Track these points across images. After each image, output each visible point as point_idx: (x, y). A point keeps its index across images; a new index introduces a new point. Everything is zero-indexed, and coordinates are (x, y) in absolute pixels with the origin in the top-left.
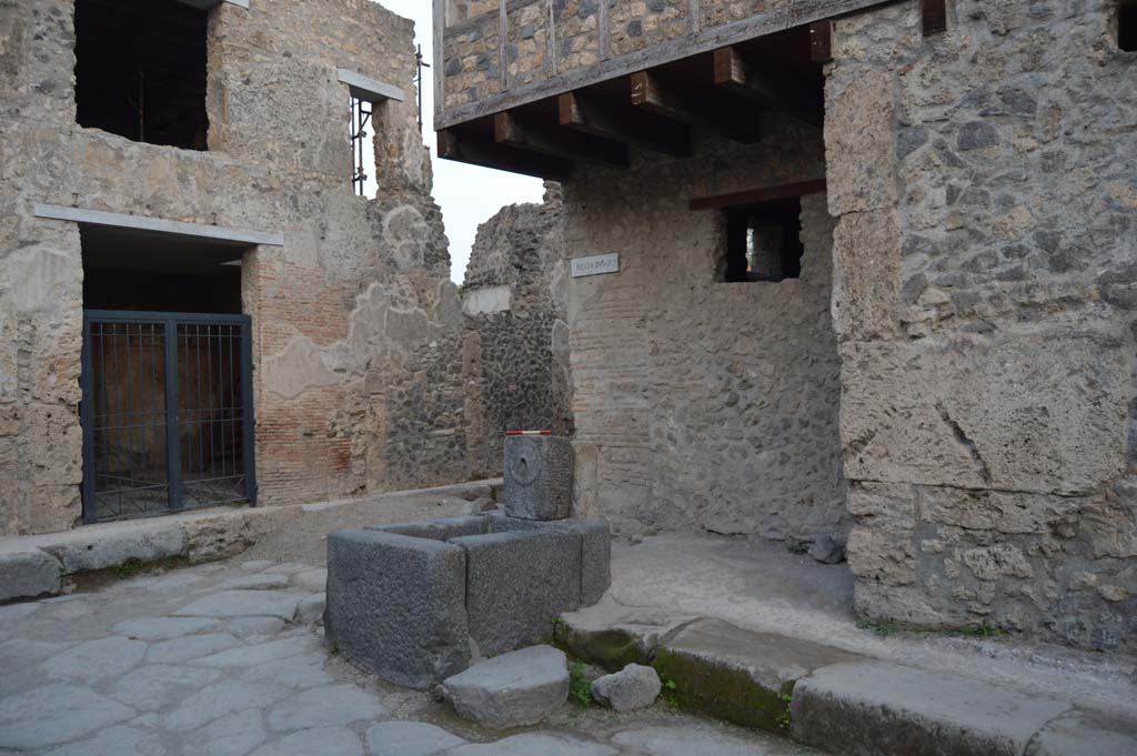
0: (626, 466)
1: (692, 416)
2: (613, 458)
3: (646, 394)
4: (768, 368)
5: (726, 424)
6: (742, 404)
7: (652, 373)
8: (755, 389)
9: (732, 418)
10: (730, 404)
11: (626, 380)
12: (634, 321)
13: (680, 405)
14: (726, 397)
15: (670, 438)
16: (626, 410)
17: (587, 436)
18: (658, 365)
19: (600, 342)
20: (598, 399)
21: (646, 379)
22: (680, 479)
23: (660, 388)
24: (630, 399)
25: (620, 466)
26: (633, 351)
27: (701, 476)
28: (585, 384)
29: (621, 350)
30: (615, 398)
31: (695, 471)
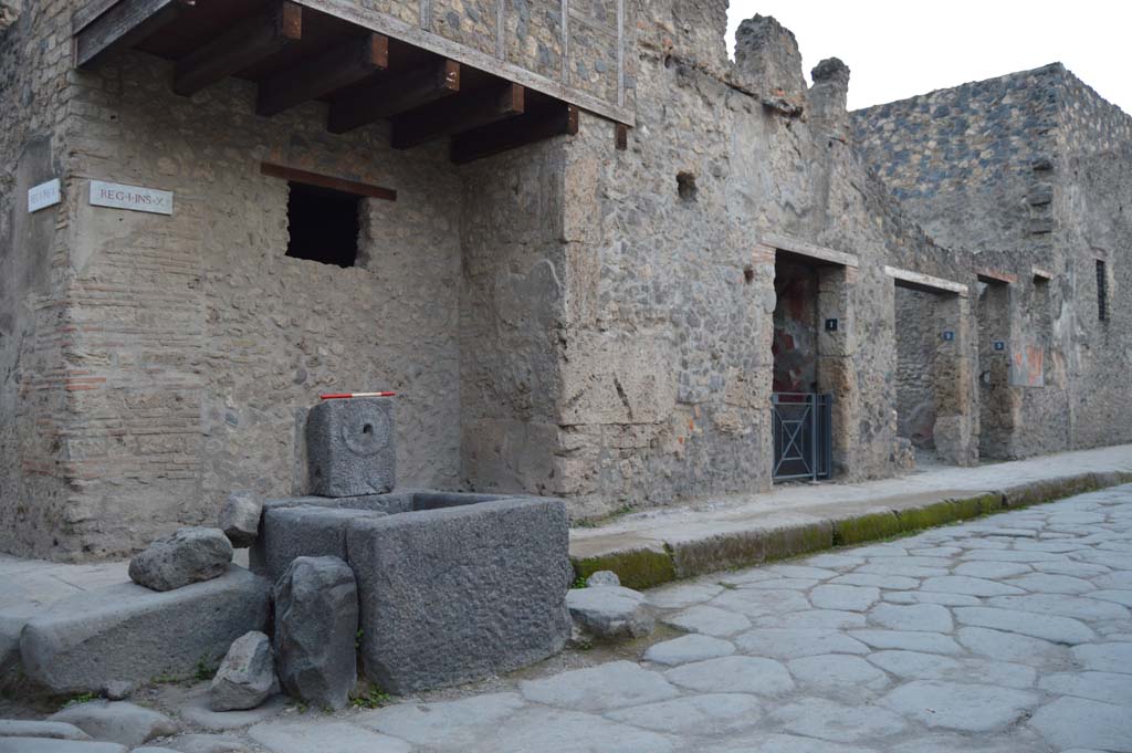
0: (164, 458)
1: (256, 393)
2: (143, 449)
3: (198, 368)
4: (339, 347)
5: (293, 402)
6: (310, 381)
7: (208, 345)
8: (324, 367)
9: (300, 395)
10: (297, 382)
11: (169, 350)
12: (185, 280)
13: (240, 382)
14: (294, 374)
15: (229, 418)
16: (168, 388)
17: (98, 423)
18: (215, 335)
19: (129, 298)
20: (119, 374)
21: (200, 350)
22: (241, 464)
23: (216, 361)
24: (173, 374)
25: (154, 458)
26: (184, 315)
27: (265, 458)
28: (97, 351)
29: (166, 313)
30: (150, 372)
31: (258, 454)
